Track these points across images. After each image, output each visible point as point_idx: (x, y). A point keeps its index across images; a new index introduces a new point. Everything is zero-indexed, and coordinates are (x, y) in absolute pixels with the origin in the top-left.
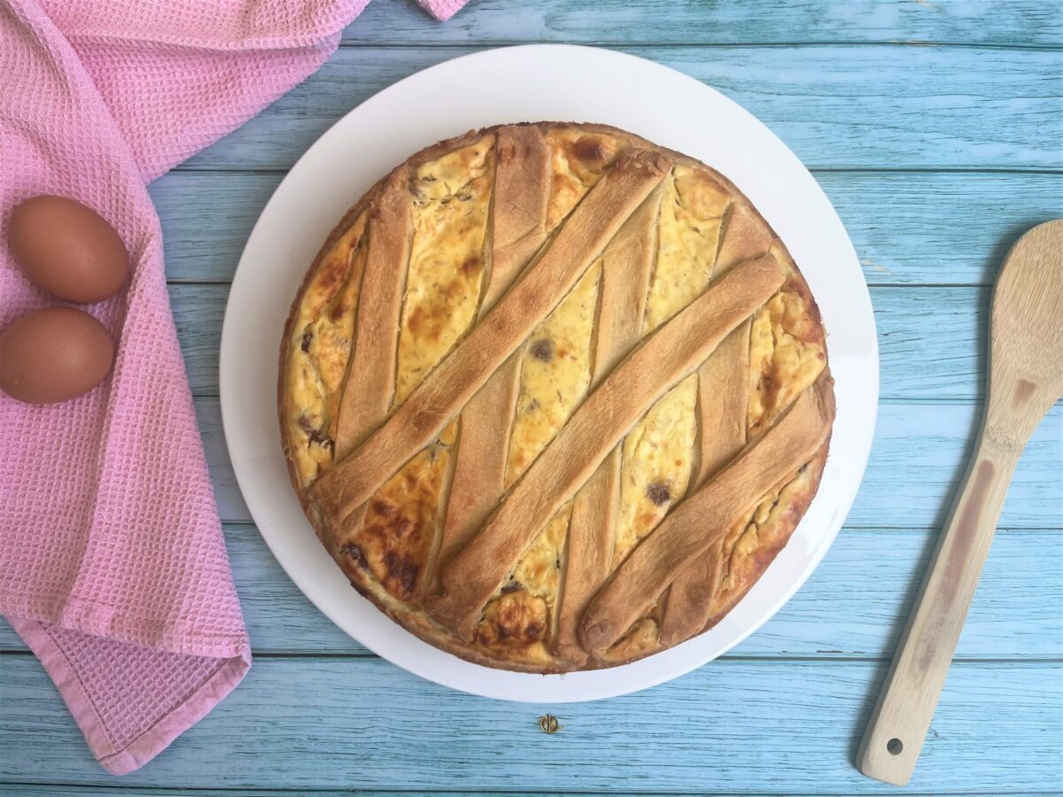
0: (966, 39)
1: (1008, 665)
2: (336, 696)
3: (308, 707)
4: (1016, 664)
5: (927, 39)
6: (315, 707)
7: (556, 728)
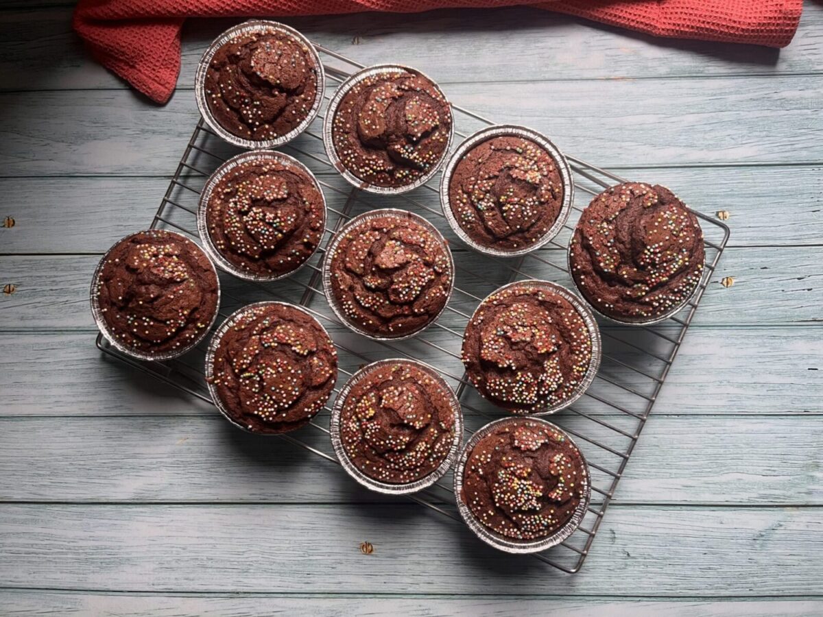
0: (654, 74)
1: (679, 508)
2: (225, 530)
3: (207, 538)
4: (684, 507)
5: (626, 76)
6: (211, 538)
7: (372, 550)
